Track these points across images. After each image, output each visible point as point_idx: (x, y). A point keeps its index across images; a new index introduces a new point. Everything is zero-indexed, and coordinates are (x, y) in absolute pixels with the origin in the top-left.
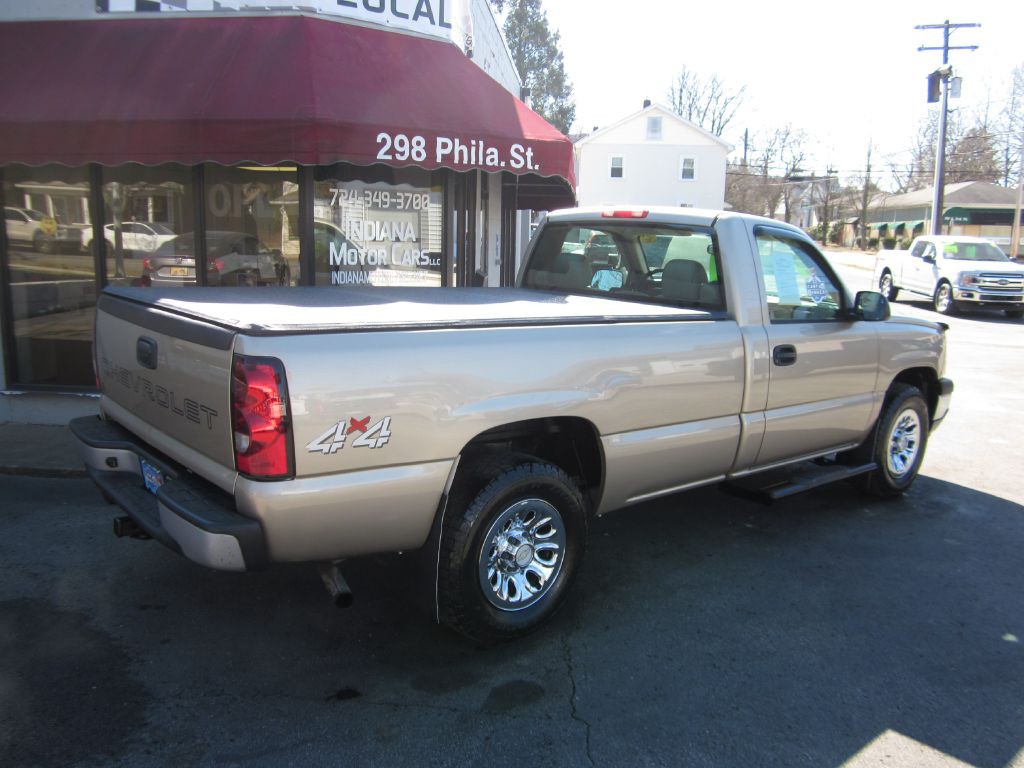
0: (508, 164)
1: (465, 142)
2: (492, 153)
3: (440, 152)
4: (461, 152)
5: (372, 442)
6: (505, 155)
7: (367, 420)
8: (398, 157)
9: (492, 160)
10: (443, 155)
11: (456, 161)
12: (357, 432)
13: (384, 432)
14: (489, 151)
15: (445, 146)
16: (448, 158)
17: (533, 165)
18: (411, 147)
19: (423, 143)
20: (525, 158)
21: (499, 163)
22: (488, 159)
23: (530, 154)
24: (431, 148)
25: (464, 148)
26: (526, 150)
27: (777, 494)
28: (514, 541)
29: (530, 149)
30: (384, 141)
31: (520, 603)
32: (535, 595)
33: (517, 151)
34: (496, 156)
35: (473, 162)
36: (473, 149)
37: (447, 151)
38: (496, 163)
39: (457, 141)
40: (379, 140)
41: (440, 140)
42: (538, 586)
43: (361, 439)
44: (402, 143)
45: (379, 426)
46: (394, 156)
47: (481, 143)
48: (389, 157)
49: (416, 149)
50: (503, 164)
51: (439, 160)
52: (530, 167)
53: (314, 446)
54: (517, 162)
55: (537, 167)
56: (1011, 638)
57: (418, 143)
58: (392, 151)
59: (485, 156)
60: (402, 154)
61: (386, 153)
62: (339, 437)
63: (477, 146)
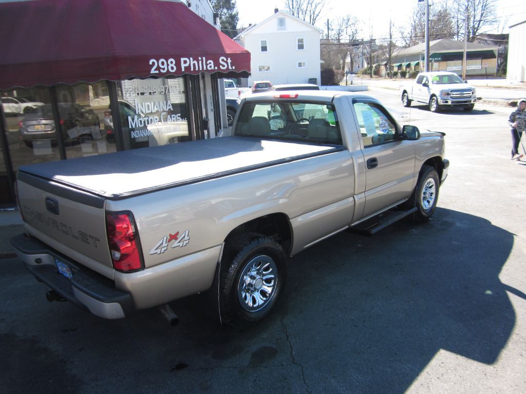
0: (219, 67)
1: (196, 59)
2: (210, 63)
3: (183, 66)
4: (194, 65)
5: (181, 244)
6: (217, 63)
7: (177, 233)
8: (162, 71)
9: (211, 67)
10: (185, 67)
11: (192, 69)
12: (173, 240)
13: (186, 238)
14: (208, 62)
15: (185, 62)
16: (188, 68)
17: (232, 67)
18: (168, 65)
19: (174, 62)
20: (227, 63)
21: (214, 68)
22: (208, 66)
23: (229, 61)
24: (178, 64)
25: (196, 62)
26: (227, 59)
27: (374, 231)
28: (253, 278)
29: (229, 59)
30: (154, 63)
31: (259, 306)
32: (265, 301)
33: (223, 60)
34: (212, 65)
35: (201, 69)
36: (200, 62)
37: (187, 65)
38: (213, 68)
39: (191, 59)
40: (151, 63)
41: (182, 59)
42: (266, 297)
43: (175, 243)
44: (163, 64)
45: (183, 235)
46: (159, 71)
47: (204, 58)
48: (157, 72)
49: (170, 65)
50: (216, 68)
51: (183, 70)
52: (230, 68)
53: (153, 251)
54: (224, 66)
55: (234, 68)
56: (489, 292)
57: (172, 62)
58: (158, 68)
59: (207, 65)
60: (164, 69)
61: (155, 70)
62: (165, 245)
63: (202, 60)
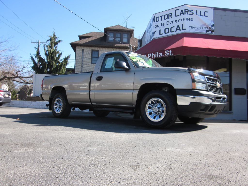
0: (164, 55)
1: (154, 53)
2: (161, 54)
4: (153, 56)
9: (160, 55)
14: (160, 54)
15: (150, 55)
17: (171, 54)
20: (169, 53)
23: (170, 52)
26: (169, 51)
29: (170, 51)
33: (167, 52)
35: (156, 57)
36: (156, 54)
38: (161, 56)
39: (152, 54)
41: (149, 54)
50: (163, 56)
54: (167, 54)
59: (159, 55)
63: (157, 54)
